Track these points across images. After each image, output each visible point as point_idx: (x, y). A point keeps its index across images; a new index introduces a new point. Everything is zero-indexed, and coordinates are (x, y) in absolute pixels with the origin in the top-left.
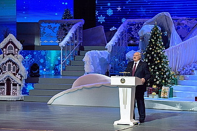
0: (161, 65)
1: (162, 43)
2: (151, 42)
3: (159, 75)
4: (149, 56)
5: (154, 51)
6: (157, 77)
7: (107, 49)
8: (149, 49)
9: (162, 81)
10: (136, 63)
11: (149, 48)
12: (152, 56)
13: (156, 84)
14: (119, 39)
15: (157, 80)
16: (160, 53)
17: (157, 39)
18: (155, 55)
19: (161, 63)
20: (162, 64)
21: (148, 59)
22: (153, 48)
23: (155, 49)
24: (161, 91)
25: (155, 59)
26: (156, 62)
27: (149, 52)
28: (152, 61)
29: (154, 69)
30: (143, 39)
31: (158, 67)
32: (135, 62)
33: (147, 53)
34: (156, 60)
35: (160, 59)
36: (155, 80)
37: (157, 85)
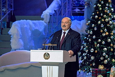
0: (111, 39)
1: (112, 9)
2: (97, 8)
3: (108, 52)
4: (94, 27)
5: (101, 20)
6: (104, 54)
7: (43, 19)
8: (94, 18)
9: (111, 61)
10: (65, 33)
11: (95, 15)
12: (99, 27)
13: (104, 64)
14: (60, 7)
15: (105, 59)
16: (108, 22)
17: (105, 4)
18: (102, 26)
19: (109, 36)
20: (112, 37)
21: (93, 31)
22: (99, 15)
23: (102, 17)
24: (109, 74)
25: (102, 31)
26: (104, 35)
27: (94, 21)
28: (98, 33)
29: (100, 43)
30: (89, 4)
31: (106, 42)
32: (63, 31)
33: (92, 22)
34: (104, 32)
35: (110, 30)
36: (102, 58)
37: (105, 66)
